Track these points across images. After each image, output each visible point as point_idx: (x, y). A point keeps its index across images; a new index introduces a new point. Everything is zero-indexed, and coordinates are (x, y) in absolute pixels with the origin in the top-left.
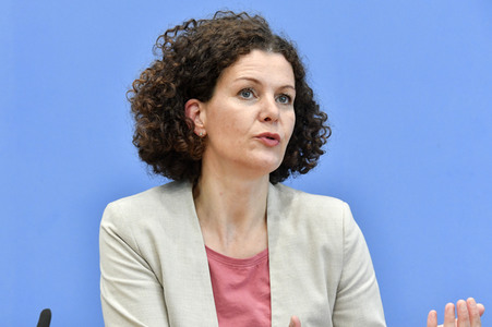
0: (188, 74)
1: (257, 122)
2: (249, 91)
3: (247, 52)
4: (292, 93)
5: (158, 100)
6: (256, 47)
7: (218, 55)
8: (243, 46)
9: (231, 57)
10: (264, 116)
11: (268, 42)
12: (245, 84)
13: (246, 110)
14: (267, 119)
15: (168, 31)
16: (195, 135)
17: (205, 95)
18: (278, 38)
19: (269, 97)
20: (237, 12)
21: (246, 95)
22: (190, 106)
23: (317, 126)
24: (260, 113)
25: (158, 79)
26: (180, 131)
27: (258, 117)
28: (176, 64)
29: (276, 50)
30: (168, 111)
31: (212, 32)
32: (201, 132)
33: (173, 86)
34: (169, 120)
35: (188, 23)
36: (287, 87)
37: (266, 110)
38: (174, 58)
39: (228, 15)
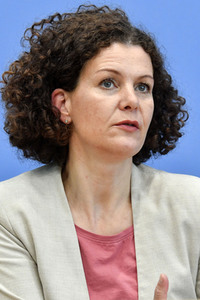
0: (53, 65)
1: (118, 110)
2: (111, 81)
3: (108, 45)
4: (151, 82)
5: (26, 91)
6: (116, 40)
7: (81, 48)
8: (103, 40)
9: (92, 51)
10: (124, 104)
11: (127, 35)
12: (106, 75)
13: (108, 99)
14: (127, 108)
15: (35, 25)
16: (61, 122)
17: (70, 85)
18: (137, 31)
19: (129, 87)
20: (99, 6)
21: (107, 85)
22: (56, 95)
23: (175, 111)
24: (120, 102)
25: (26, 71)
26: (47, 119)
27: (118, 106)
28: (42, 57)
29: (135, 43)
30: (36, 100)
31: (75, 26)
32: (67, 120)
33: (40, 77)
34: (37, 109)
35: (53, 17)
36: (146, 76)
37: (126, 99)
38: (40, 51)
39: (90, 9)
